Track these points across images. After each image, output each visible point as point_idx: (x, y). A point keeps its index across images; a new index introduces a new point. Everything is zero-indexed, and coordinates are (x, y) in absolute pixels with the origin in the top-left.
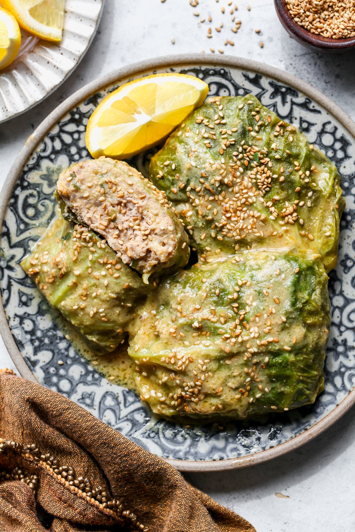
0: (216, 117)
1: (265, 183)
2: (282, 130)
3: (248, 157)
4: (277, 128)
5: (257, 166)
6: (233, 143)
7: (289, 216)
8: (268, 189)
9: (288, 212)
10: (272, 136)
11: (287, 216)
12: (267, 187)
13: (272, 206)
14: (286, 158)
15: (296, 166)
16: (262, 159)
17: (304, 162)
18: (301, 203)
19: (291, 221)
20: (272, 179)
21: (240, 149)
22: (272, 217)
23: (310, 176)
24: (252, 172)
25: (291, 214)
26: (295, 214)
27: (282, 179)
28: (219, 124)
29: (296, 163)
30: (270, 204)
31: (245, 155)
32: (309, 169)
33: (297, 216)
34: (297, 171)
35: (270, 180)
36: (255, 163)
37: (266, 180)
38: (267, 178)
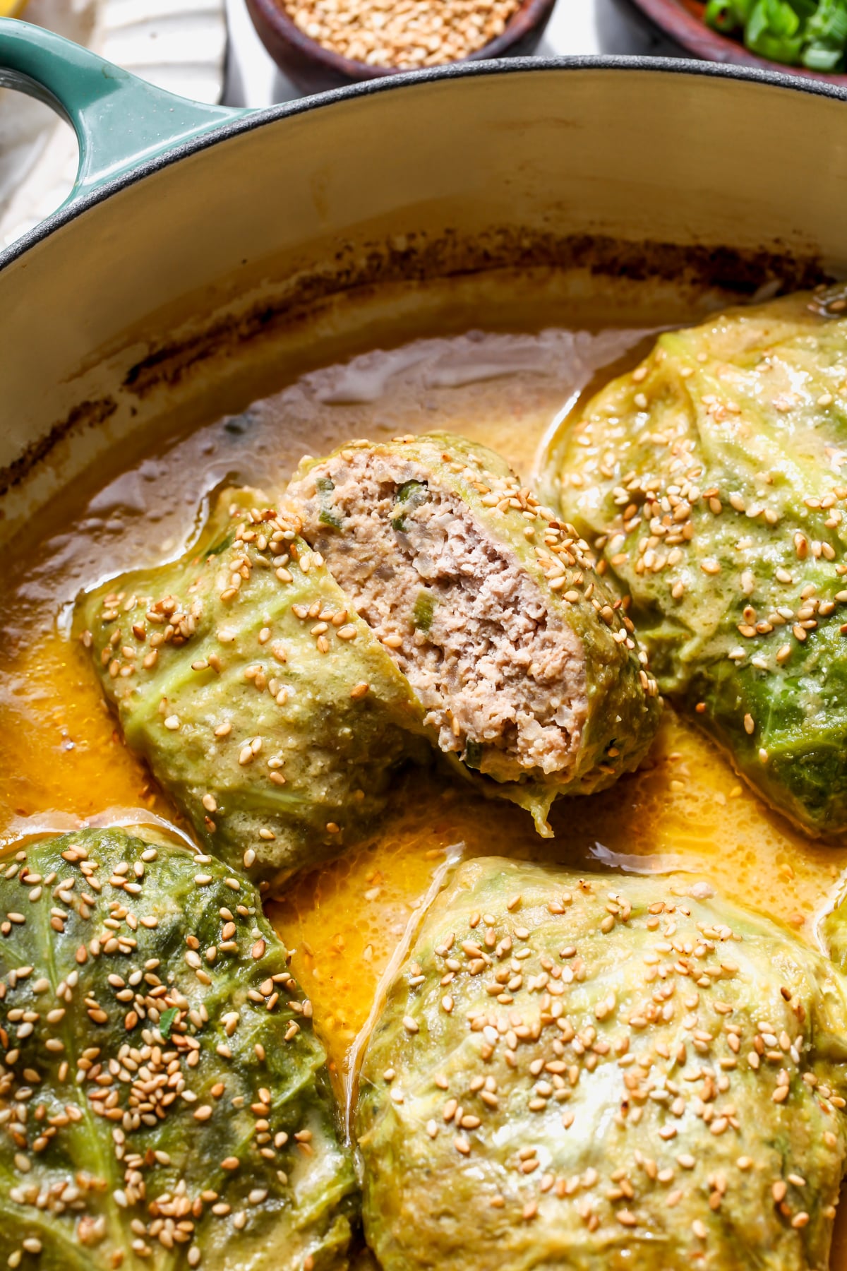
0: (122, 867)
1: (152, 1099)
2: (275, 995)
3: (145, 1007)
4: (266, 986)
5: (155, 1044)
6: (127, 950)
7: (169, 1222)
8: (151, 1119)
9: (169, 1209)
10: (240, 995)
11: (162, 1216)
12: (152, 1112)
13: (137, 1169)
14: (246, 1067)
15: (260, 1101)
16: (182, 1033)
17: (286, 1105)
18: (219, 1208)
19: (166, 1236)
20: (179, 1098)
21: (135, 978)
22: (120, 1197)
23: (284, 1149)
24: (134, 1052)
25: (177, 1219)
26: (187, 1226)
27: (204, 1111)
28: (119, 887)
29: (264, 1094)
30: (134, 1160)
31: (139, 997)
32: (291, 1129)
33: (191, 1233)
34: (257, 1115)
35: (169, 1098)
36: (155, 1033)
37: (159, 1094)
38: (167, 1089)
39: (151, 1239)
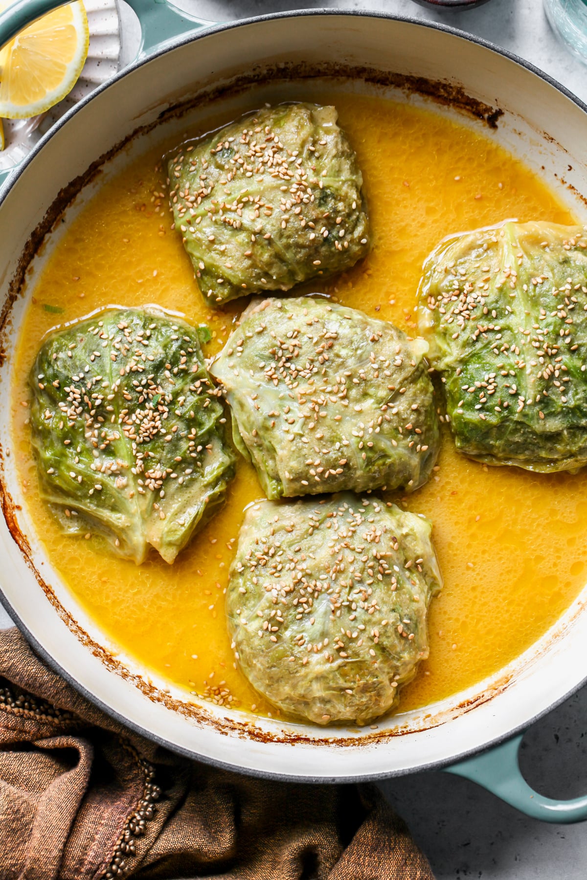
39: (145, 487)
